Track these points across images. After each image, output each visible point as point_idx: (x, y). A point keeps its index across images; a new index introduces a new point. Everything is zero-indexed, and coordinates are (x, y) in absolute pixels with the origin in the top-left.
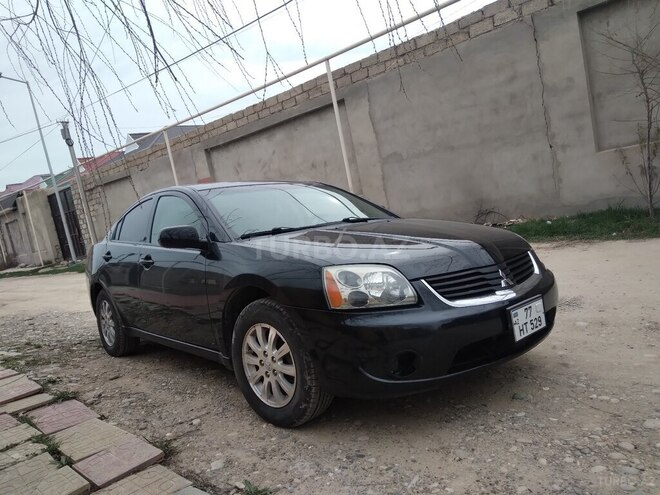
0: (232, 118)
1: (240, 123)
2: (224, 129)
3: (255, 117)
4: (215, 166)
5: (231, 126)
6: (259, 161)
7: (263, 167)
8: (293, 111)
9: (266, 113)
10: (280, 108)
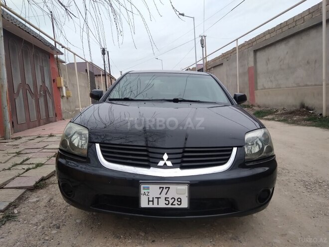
0: (269, 32)
1: (272, 35)
2: (264, 38)
3: (280, 30)
4: (258, 60)
5: (268, 37)
6: (279, 58)
7: (280, 61)
8: (301, 26)
9: (286, 28)
10: (294, 25)
